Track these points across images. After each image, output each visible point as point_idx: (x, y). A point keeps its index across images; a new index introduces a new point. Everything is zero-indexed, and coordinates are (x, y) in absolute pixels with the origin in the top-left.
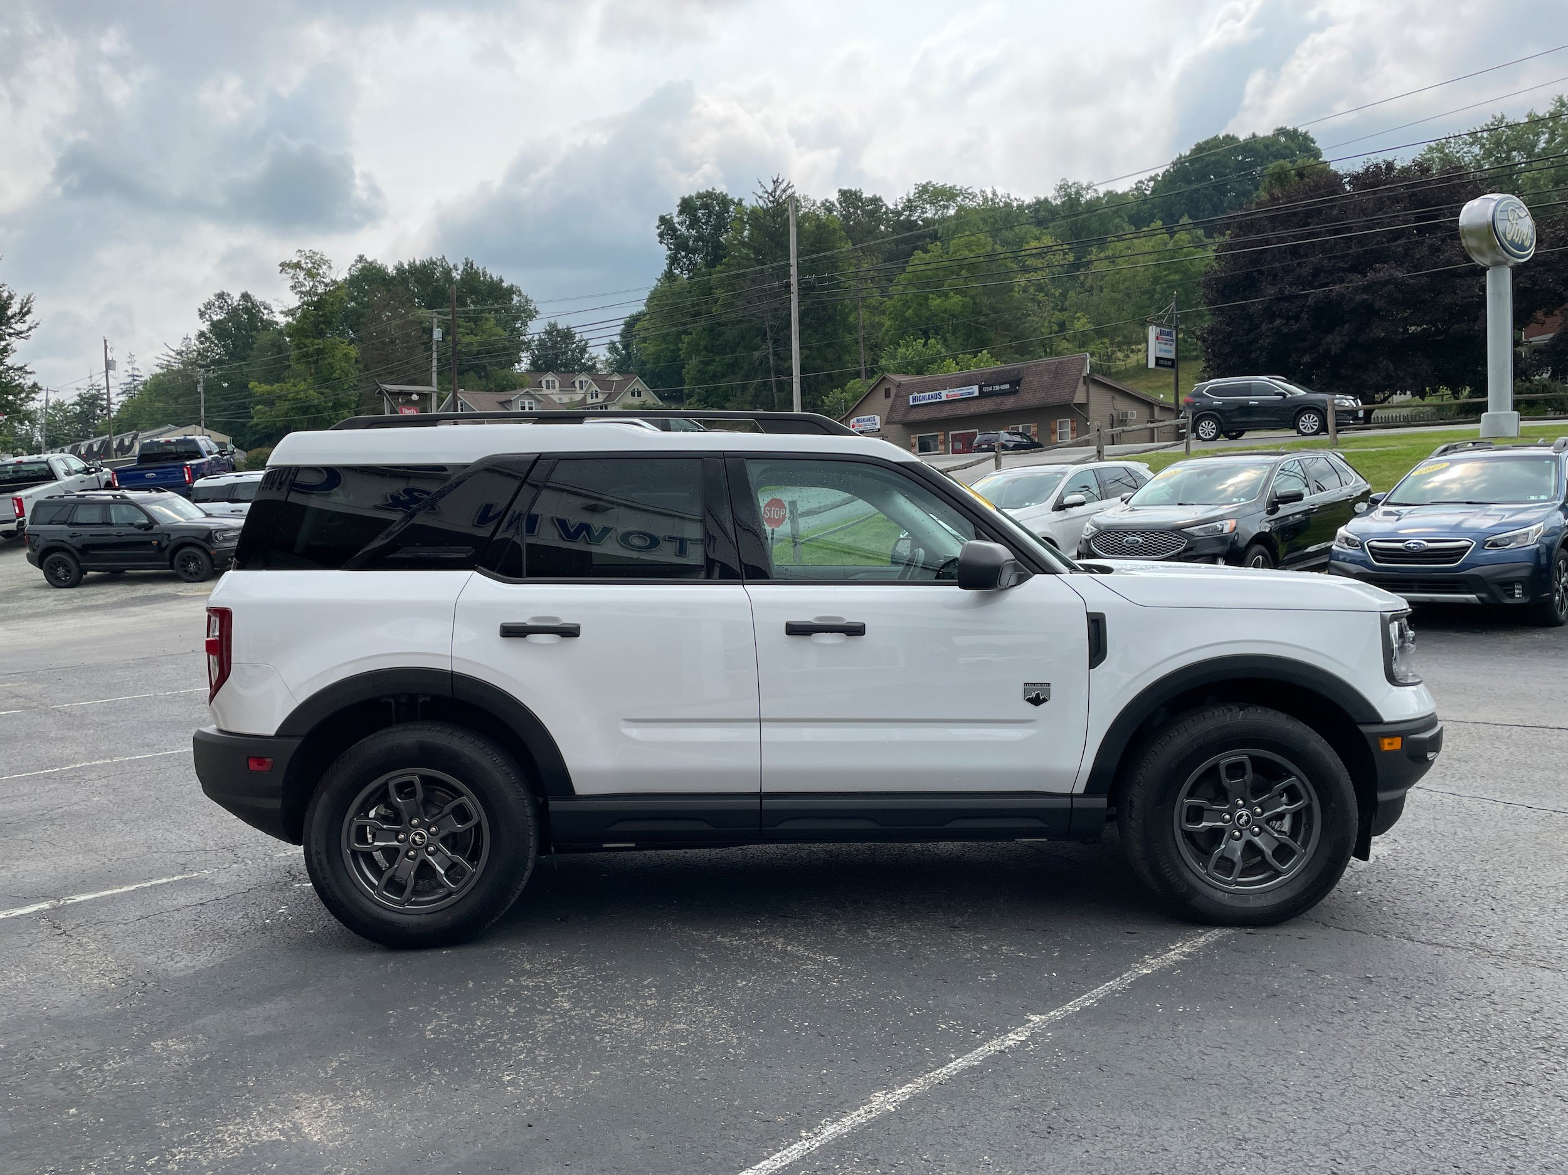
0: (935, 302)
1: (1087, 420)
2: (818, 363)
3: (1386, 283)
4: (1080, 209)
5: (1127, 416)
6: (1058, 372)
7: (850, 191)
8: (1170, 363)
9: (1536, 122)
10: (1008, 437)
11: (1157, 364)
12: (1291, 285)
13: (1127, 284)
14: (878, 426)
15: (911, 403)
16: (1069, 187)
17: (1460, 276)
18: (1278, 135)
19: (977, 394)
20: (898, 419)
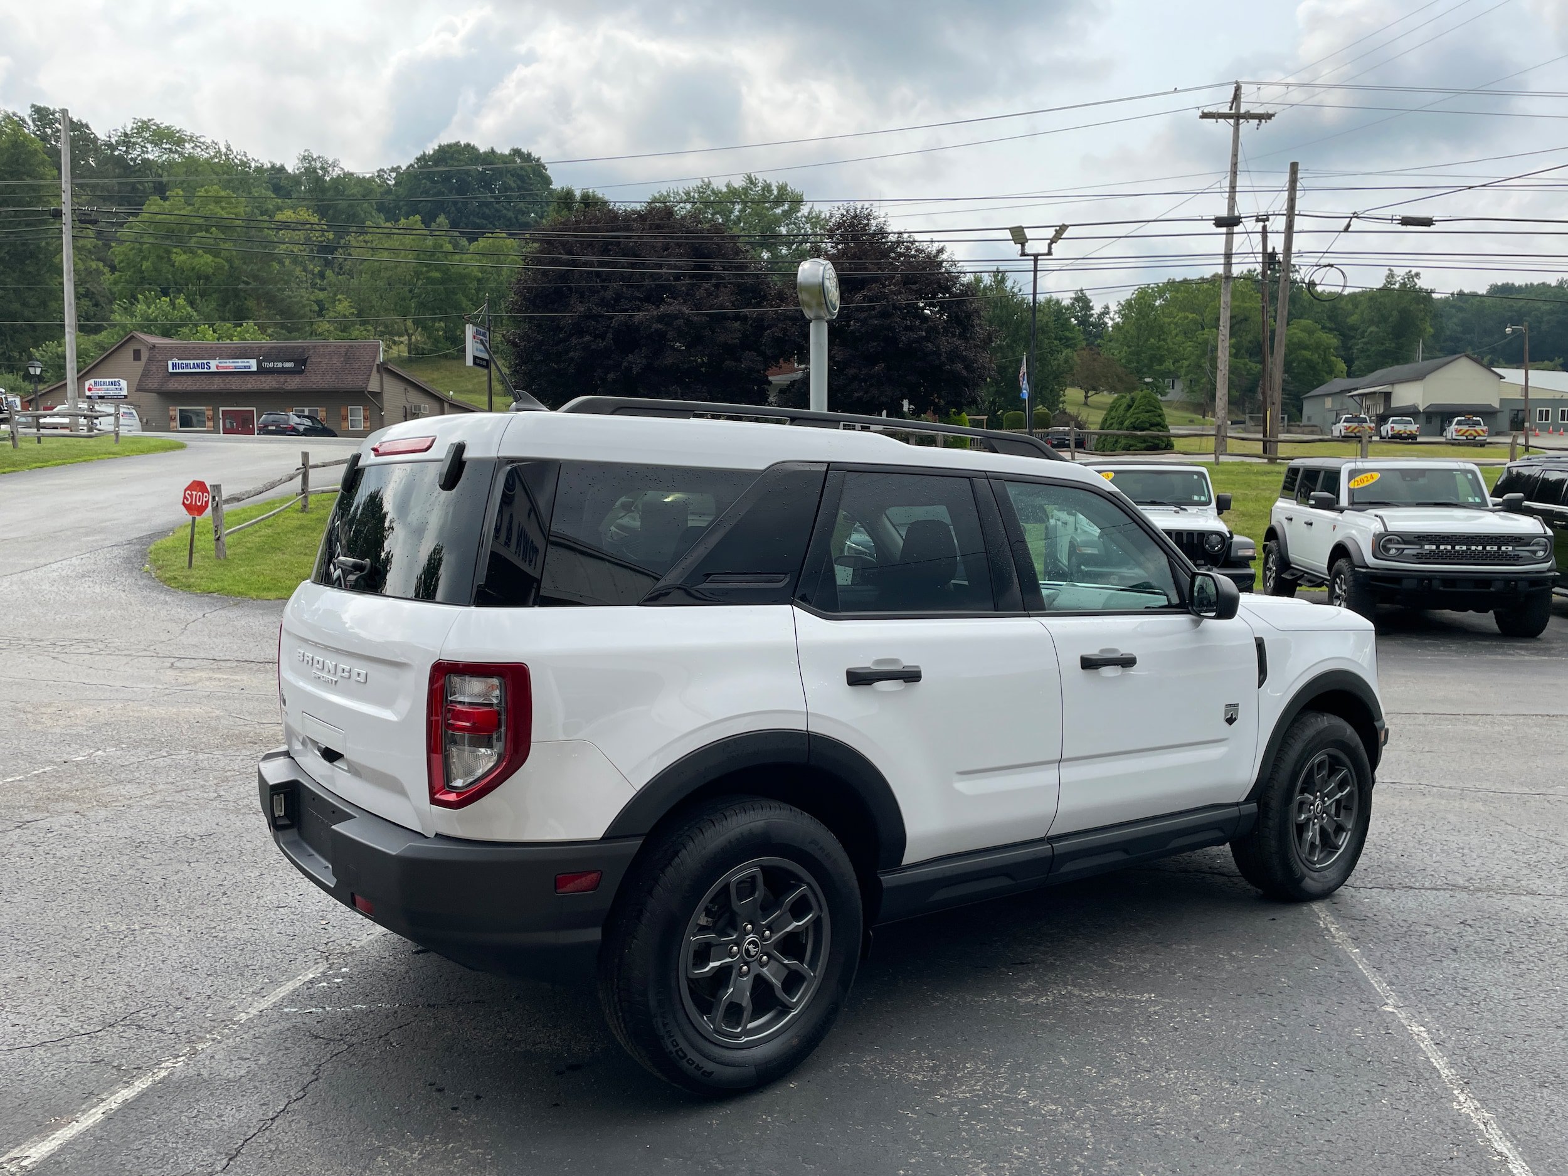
0: (180, 258)
1: (381, 410)
2: (16, 306)
3: (676, 317)
4: (327, 185)
5: (420, 410)
6: (349, 356)
7: (46, 109)
8: (485, 363)
9: (733, 192)
10: (298, 420)
11: (475, 363)
12: (597, 305)
13: (389, 274)
14: (125, 393)
15: (170, 370)
16: (314, 160)
17: (729, 318)
18: (514, 155)
19: (254, 368)
20: (153, 387)
